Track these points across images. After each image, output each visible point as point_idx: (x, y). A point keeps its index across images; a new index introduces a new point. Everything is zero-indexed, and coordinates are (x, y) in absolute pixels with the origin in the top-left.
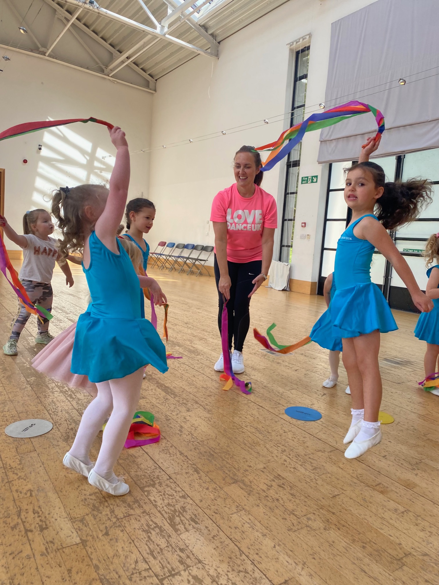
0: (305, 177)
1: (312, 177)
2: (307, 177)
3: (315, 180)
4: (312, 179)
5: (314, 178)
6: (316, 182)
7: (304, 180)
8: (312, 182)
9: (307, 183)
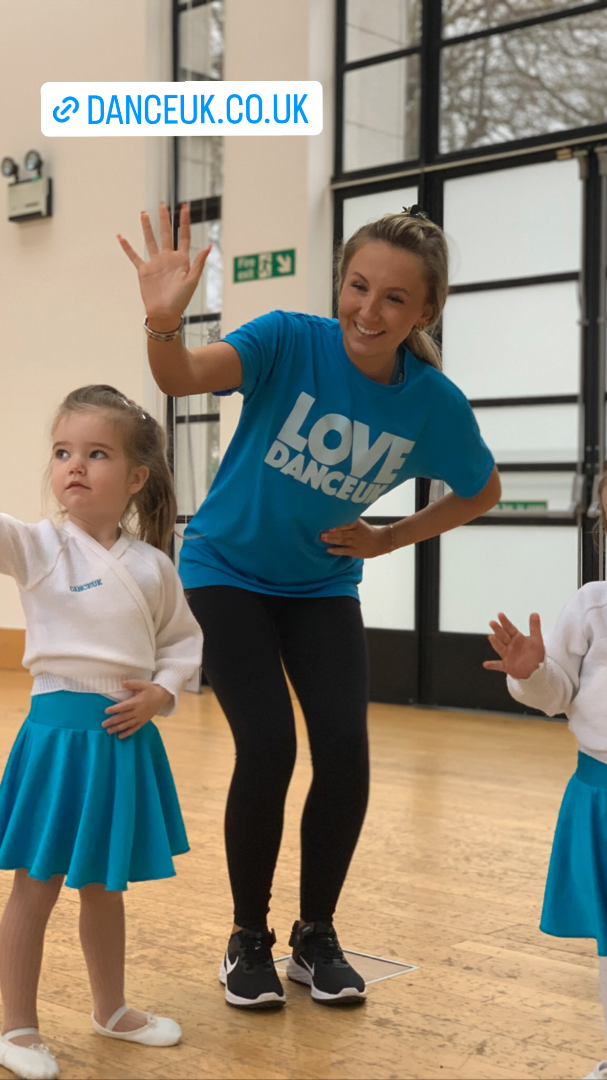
0: (249, 257)
1: (275, 255)
2: (256, 257)
3: (285, 266)
4: (276, 265)
5: (280, 259)
6: (292, 272)
7: (244, 269)
8: (276, 273)
9: (256, 277)
